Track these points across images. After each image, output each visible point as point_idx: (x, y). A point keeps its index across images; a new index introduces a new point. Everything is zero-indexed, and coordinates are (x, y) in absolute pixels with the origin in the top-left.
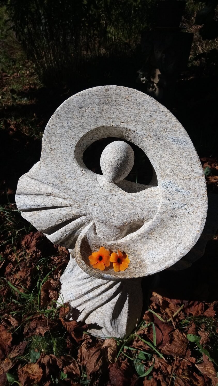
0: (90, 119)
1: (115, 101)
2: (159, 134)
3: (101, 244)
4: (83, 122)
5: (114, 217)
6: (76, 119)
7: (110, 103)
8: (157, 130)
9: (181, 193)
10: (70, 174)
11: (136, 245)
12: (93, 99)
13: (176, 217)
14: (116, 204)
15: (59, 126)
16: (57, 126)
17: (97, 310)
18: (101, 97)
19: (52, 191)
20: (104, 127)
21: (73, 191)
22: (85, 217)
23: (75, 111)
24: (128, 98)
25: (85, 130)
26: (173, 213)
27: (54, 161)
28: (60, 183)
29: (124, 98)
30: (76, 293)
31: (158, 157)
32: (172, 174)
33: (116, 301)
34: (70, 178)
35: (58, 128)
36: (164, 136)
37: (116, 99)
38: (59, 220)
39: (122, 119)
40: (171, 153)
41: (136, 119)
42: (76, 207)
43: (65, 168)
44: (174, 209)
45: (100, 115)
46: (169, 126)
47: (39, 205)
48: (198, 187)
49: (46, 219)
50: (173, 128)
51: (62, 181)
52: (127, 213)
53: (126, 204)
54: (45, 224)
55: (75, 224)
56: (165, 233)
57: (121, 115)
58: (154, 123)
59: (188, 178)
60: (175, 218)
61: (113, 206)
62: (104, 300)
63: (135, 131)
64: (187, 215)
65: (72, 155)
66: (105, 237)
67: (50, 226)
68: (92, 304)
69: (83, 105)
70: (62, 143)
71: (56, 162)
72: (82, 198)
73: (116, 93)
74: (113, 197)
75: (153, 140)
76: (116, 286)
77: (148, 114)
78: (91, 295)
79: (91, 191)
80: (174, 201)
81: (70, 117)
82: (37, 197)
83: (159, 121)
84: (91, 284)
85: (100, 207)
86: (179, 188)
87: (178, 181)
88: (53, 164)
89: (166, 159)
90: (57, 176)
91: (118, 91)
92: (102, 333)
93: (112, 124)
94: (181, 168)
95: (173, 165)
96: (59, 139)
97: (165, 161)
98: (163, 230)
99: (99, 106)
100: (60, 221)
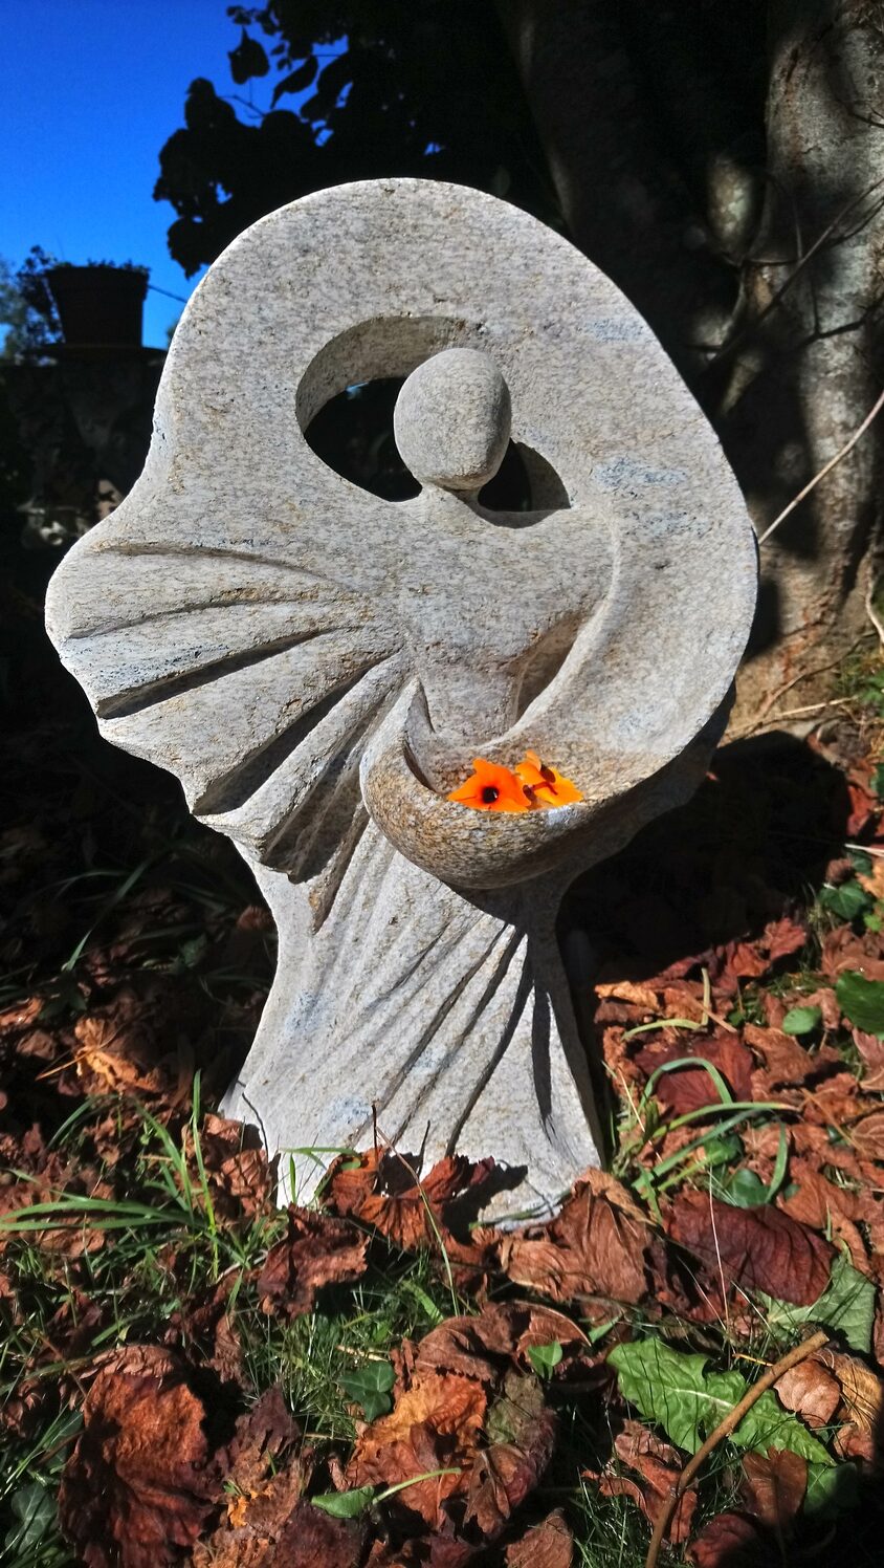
0: (334, 293)
1: (415, 227)
2: (557, 319)
3: (462, 761)
4: (313, 306)
5: (498, 618)
6: (289, 295)
7: (400, 236)
8: (550, 309)
9: (663, 484)
10: (305, 491)
11: (570, 725)
12: (344, 222)
13: (667, 563)
14: (493, 574)
15: (230, 324)
16: (221, 320)
17: (474, 1113)
18: (371, 216)
19: (245, 577)
20: (380, 320)
21: (337, 553)
22: (386, 664)
23: (285, 263)
24: (455, 216)
25: (320, 332)
26: (657, 555)
27: (233, 452)
28: (277, 529)
29: (443, 215)
30: (369, 1086)
31: (562, 397)
32: (618, 437)
33: (529, 1030)
34: (311, 507)
35: (225, 327)
36: (572, 324)
37: (417, 219)
38: (288, 704)
39: (438, 289)
40: (599, 373)
41: (481, 282)
42: (354, 623)
43: (280, 472)
44: (658, 541)
45: (367, 276)
46: (583, 290)
47: (197, 654)
48: (700, 449)
49: (233, 716)
50: (593, 295)
51: (284, 521)
52: (531, 595)
53: (521, 566)
54: (233, 741)
55: (348, 712)
56: (649, 634)
57: (434, 275)
58: (539, 287)
59: (666, 433)
60: (667, 571)
61: (486, 581)
62: (493, 1043)
63: (479, 326)
64: (698, 543)
65: (289, 428)
66: (468, 727)
67: (254, 743)
68: (453, 1091)
69: (313, 243)
70: (248, 385)
71: (240, 455)
72: (374, 573)
73: (418, 200)
74: (473, 550)
75: (541, 345)
76: (517, 960)
77: (517, 259)
78: (437, 1050)
79: (396, 542)
80: (651, 513)
81: (266, 289)
82: (173, 624)
83: (552, 280)
84: (425, 997)
85: (444, 595)
86: (652, 470)
87: (644, 451)
88: (233, 462)
89: (588, 397)
90: (260, 505)
91: (423, 192)
92: (531, 1192)
93: (407, 309)
94: (638, 409)
95: (614, 408)
96: (233, 372)
97: (588, 403)
98: (643, 627)
99: (362, 246)
100: (294, 706)
